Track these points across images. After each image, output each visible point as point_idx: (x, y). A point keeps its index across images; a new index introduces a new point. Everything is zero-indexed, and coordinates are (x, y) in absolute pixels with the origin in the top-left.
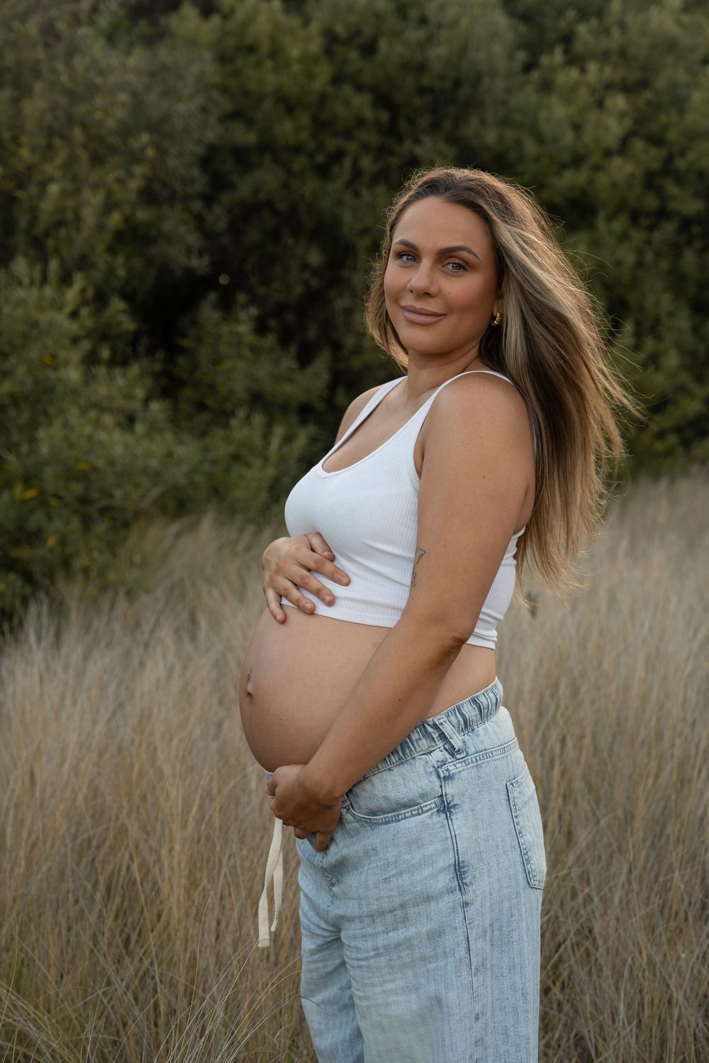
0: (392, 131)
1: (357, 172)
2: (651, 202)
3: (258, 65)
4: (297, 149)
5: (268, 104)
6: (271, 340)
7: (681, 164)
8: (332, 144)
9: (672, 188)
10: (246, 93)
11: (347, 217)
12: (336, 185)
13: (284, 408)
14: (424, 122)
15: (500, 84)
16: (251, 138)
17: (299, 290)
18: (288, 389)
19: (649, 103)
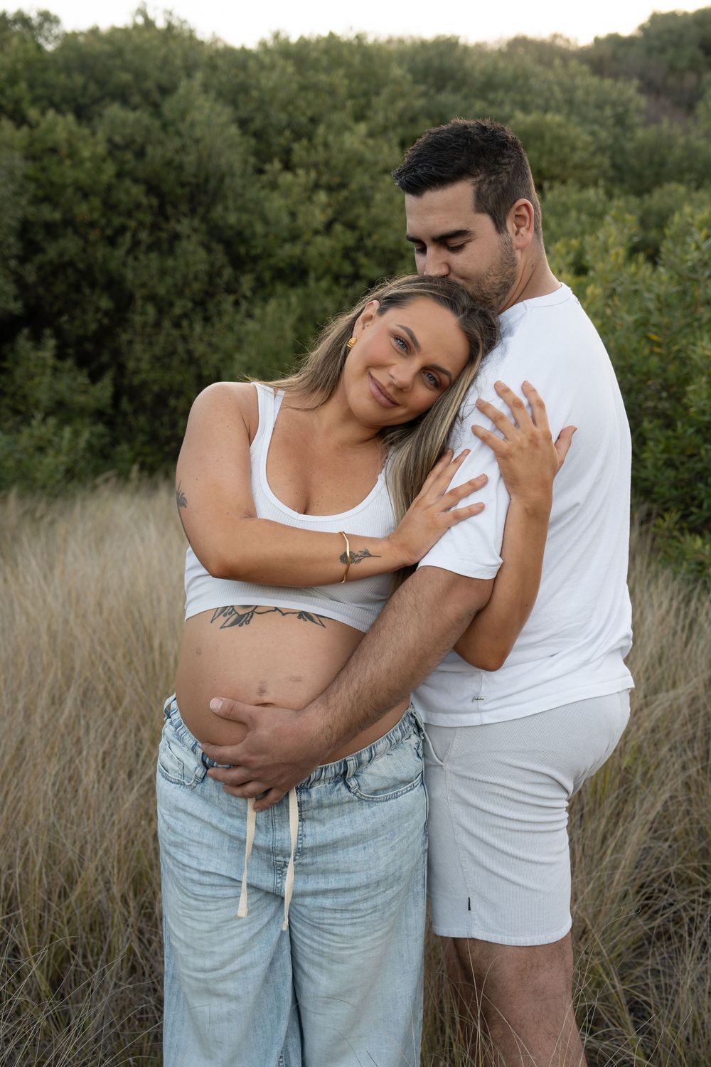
0: (161, 212)
1: (136, 243)
2: (348, 268)
3: (61, 162)
4: (92, 224)
5: (70, 191)
6: (69, 363)
7: (369, 243)
8: (117, 221)
9: (363, 260)
10: (52, 184)
11: (129, 275)
12: (120, 252)
13: (82, 411)
14: (184, 208)
15: (238, 182)
16: (57, 216)
17: (93, 327)
18: (81, 399)
19: (346, 199)
